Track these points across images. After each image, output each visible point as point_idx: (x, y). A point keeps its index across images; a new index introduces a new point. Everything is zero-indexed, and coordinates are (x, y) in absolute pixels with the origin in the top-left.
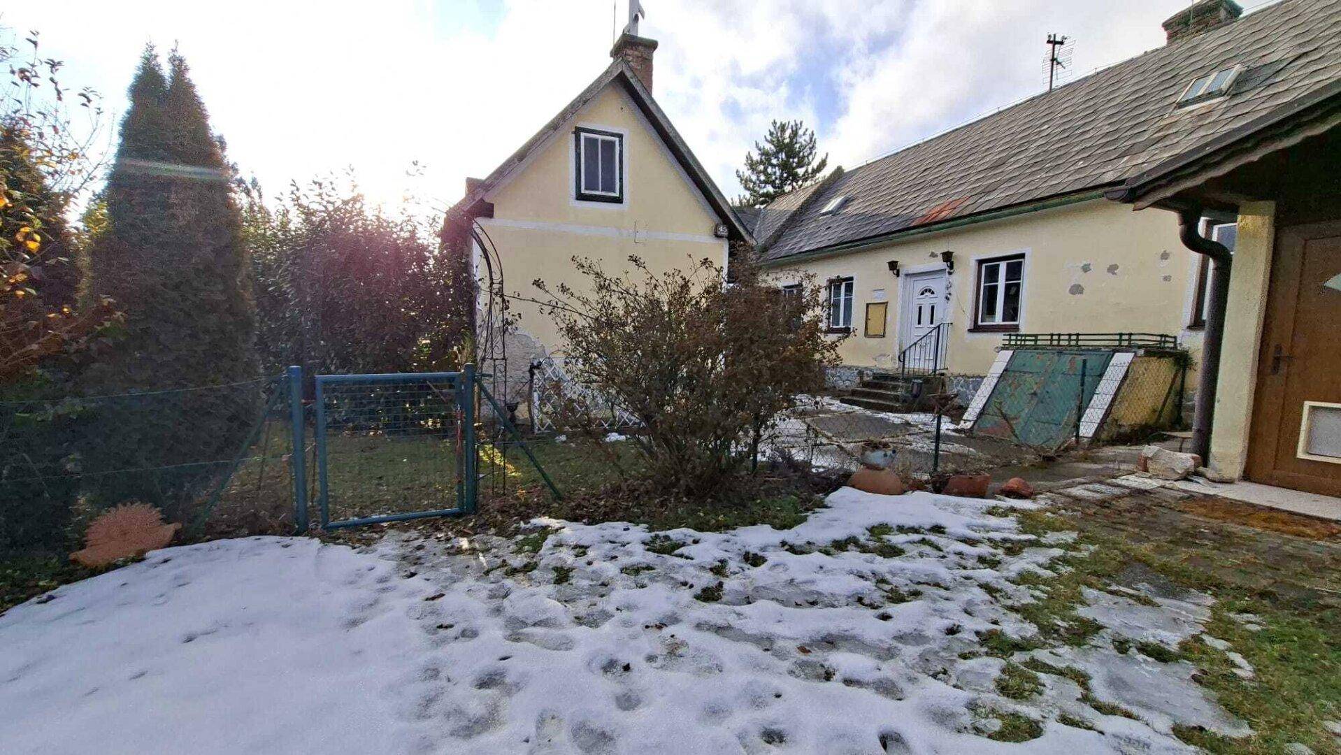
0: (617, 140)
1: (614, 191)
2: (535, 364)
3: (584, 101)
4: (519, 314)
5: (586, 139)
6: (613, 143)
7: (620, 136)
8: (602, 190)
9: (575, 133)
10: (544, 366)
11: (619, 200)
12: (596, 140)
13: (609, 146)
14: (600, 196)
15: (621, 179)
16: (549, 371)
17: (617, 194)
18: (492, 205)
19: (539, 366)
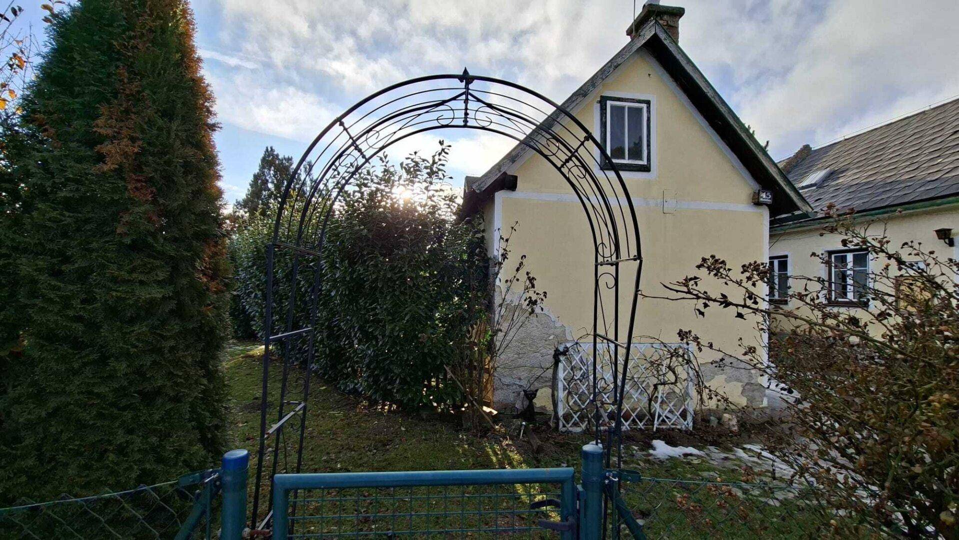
0: (644, 106)
1: (641, 159)
2: (561, 349)
3: (613, 66)
4: (545, 293)
5: (612, 107)
6: (640, 110)
7: (648, 103)
8: (629, 159)
9: (600, 102)
10: (571, 351)
11: (646, 169)
12: (623, 108)
13: (636, 113)
14: (626, 165)
15: (649, 145)
16: (577, 359)
17: (644, 162)
18: (515, 178)
19: (565, 352)
